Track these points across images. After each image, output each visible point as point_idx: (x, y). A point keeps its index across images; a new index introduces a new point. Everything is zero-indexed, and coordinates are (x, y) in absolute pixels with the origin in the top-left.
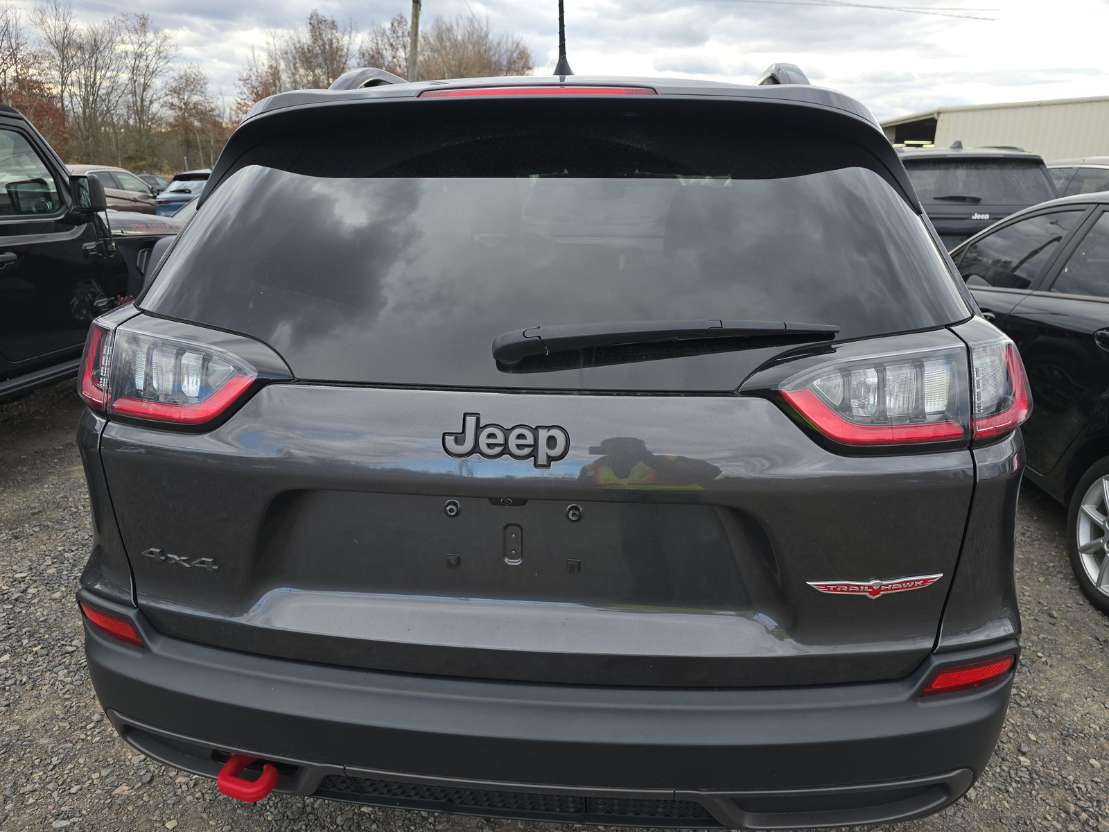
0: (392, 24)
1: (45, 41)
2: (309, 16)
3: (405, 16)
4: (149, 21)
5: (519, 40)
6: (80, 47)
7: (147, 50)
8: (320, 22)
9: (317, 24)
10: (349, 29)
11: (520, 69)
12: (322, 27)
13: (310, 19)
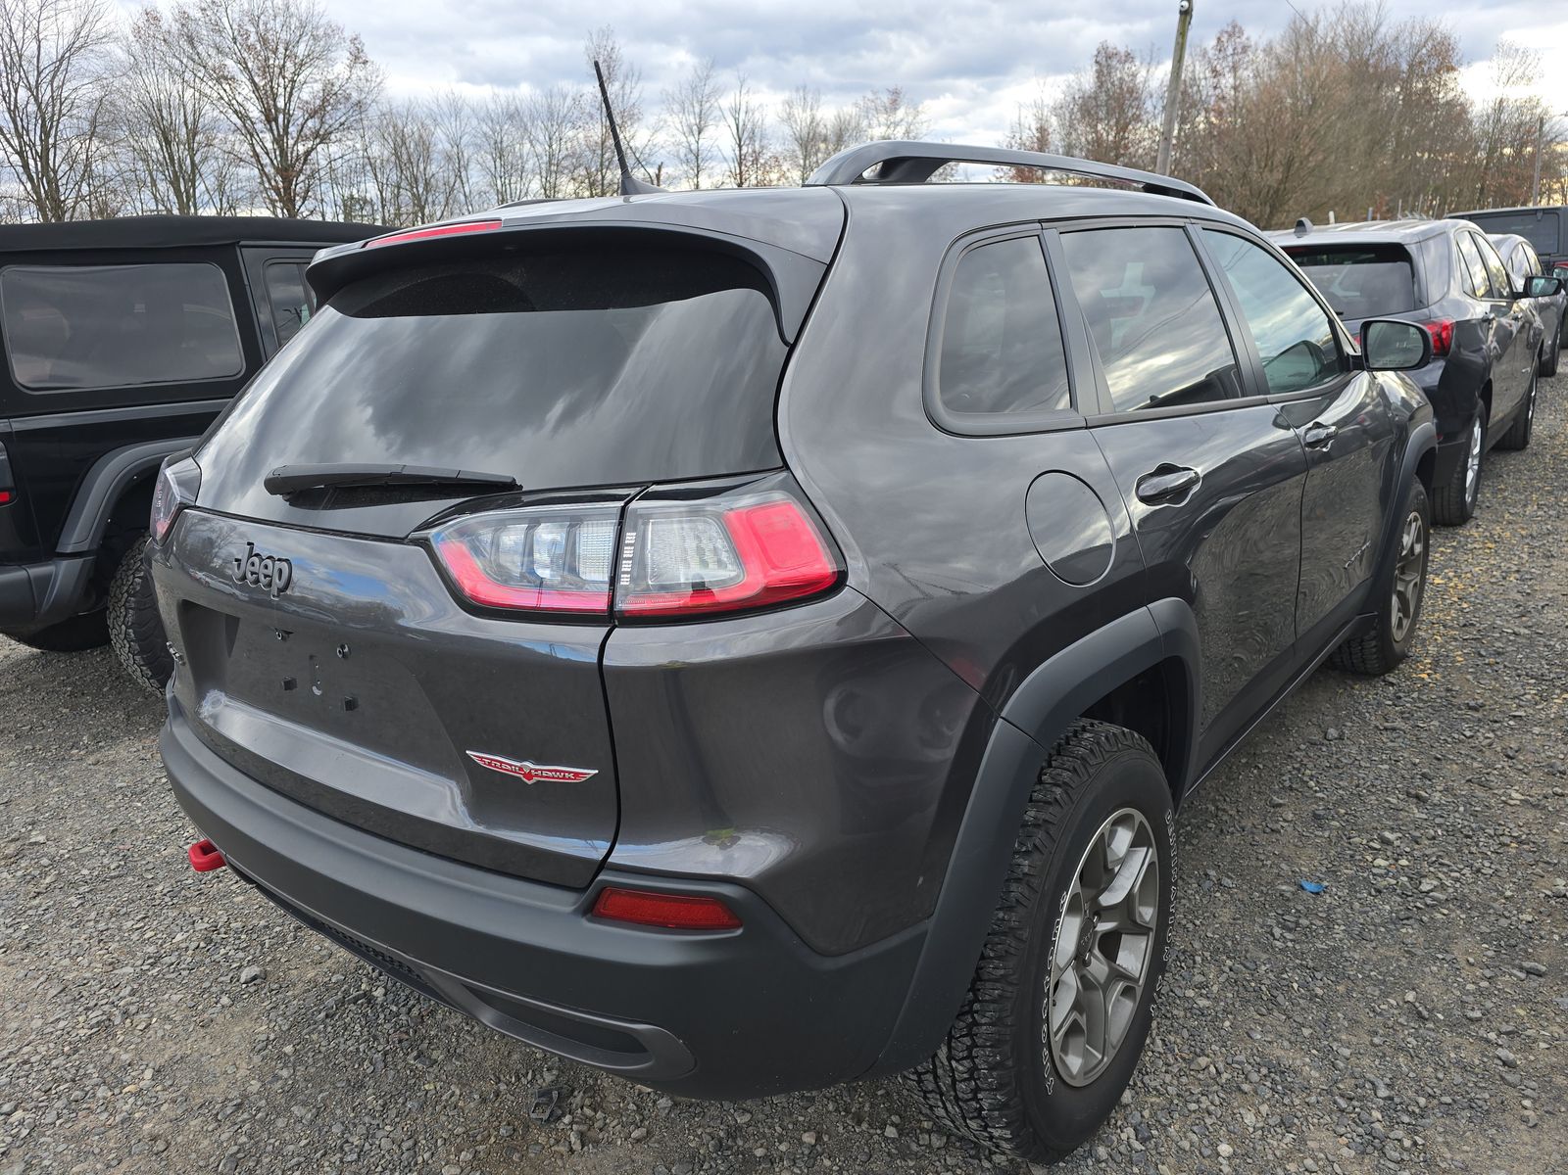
0: (1219, 39)
1: (790, 139)
2: (1096, 53)
3: (1239, 24)
4: (901, 96)
5: (1434, 25)
6: (825, 140)
7: (895, 132)
8: (1109, 57)
9: (1106, 60)
10: (1148, 59)
11: (1433, 71)
12: (1114, 62)
13: (1097, 56)
